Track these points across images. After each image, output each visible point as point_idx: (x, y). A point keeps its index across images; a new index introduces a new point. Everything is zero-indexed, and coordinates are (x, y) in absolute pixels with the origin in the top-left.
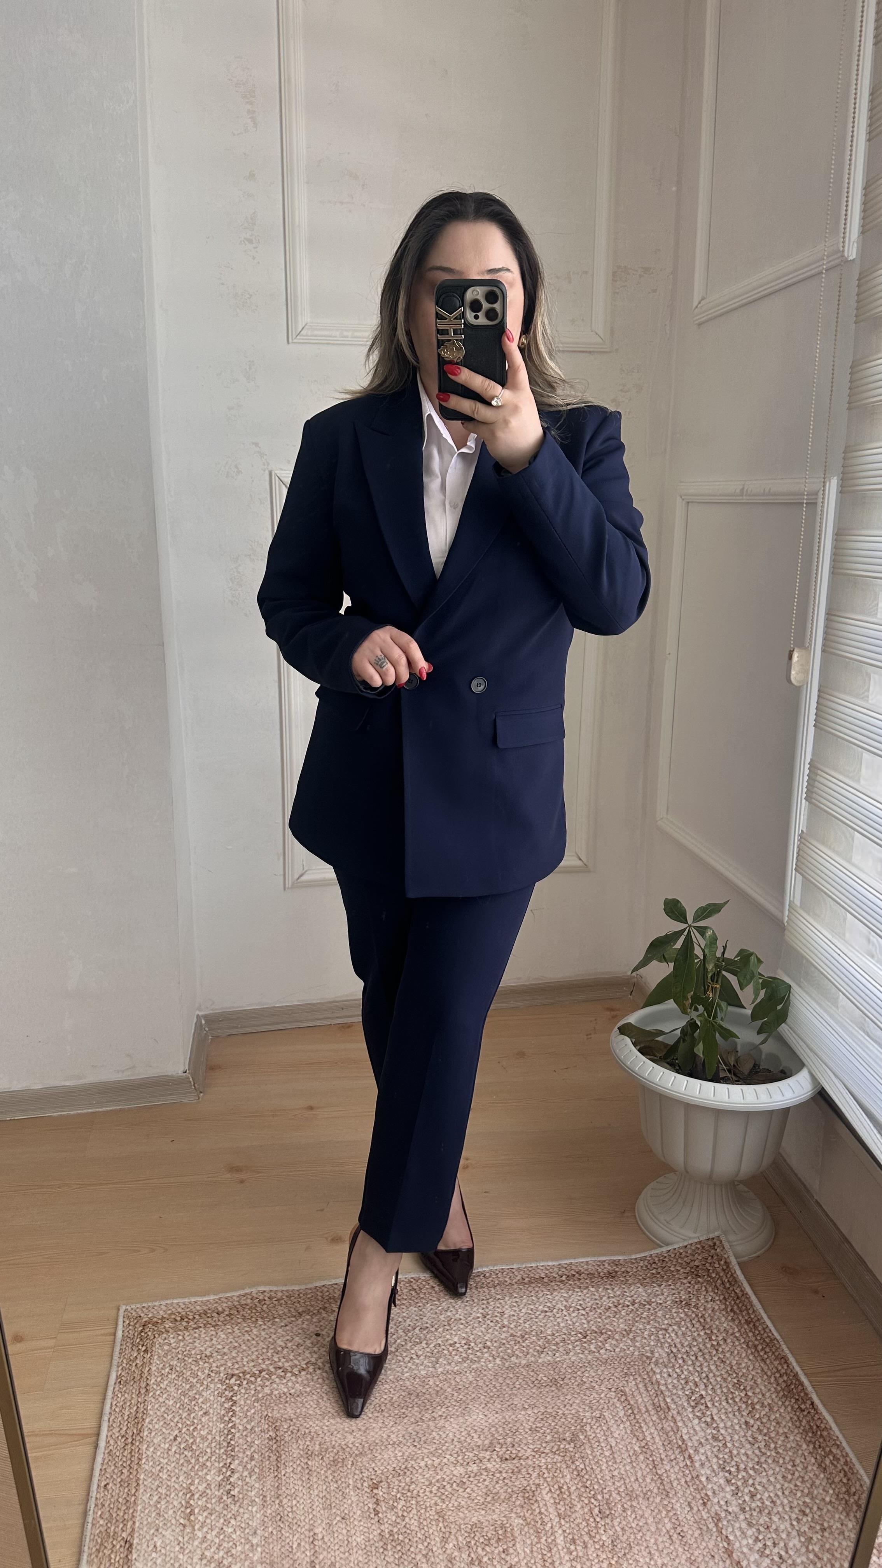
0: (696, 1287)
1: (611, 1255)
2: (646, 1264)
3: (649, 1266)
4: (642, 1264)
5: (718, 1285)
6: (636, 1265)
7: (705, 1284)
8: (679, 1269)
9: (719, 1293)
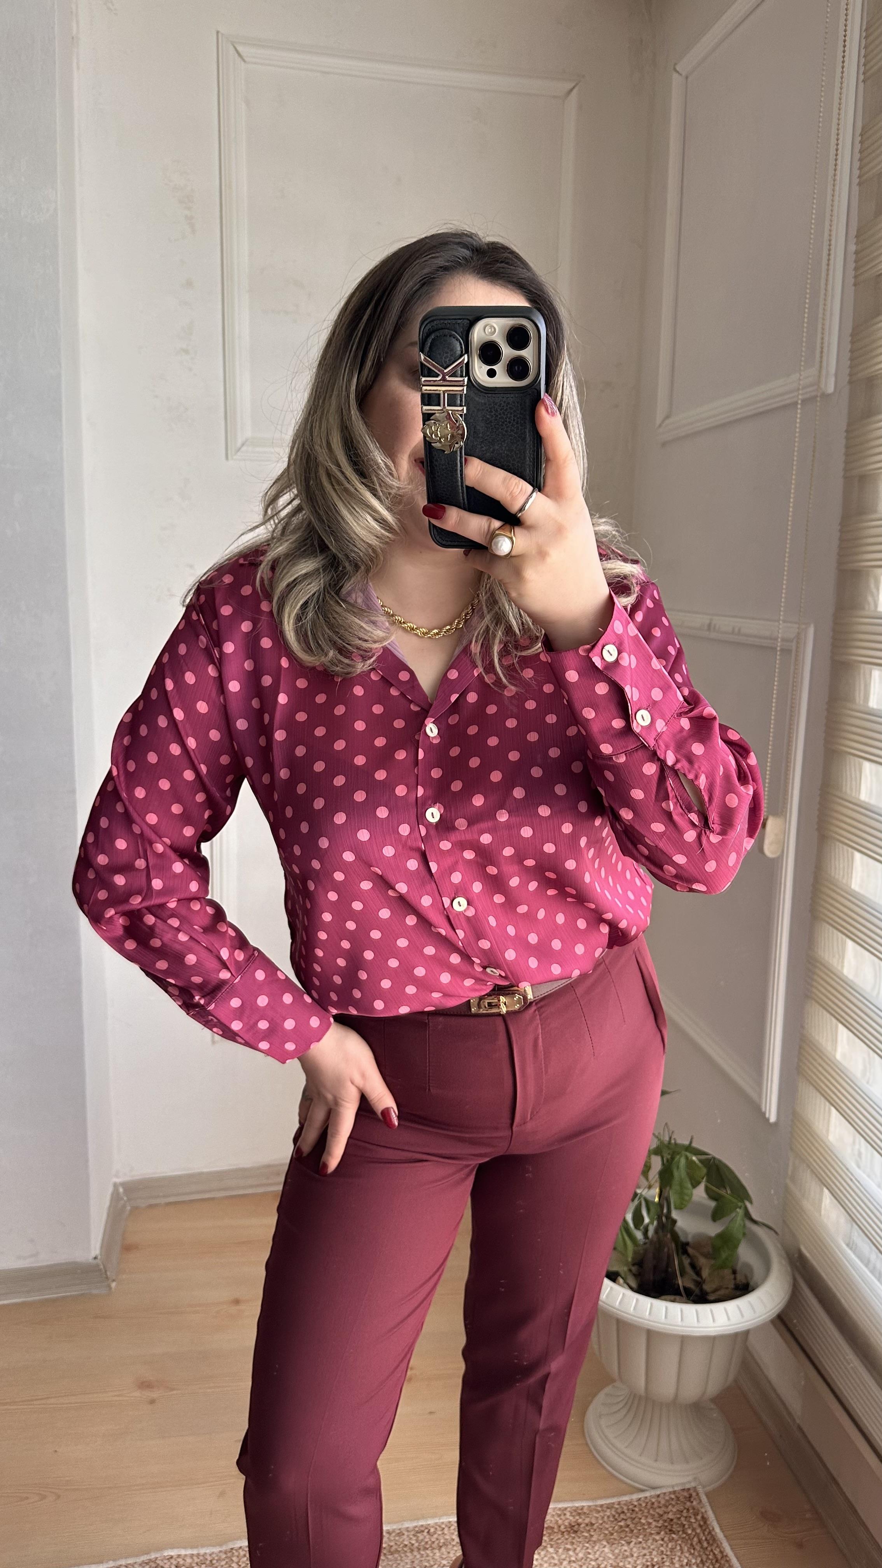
0: (670, 1545)
1: (572, 1501)
2: (614, 1513)
3: (617, 1516)
4: (608, 1513)
5: (694, 1543)
6: (601, 1514)
7: (679, 1542)
8: (651, 1521)
9: (696, 1553)
